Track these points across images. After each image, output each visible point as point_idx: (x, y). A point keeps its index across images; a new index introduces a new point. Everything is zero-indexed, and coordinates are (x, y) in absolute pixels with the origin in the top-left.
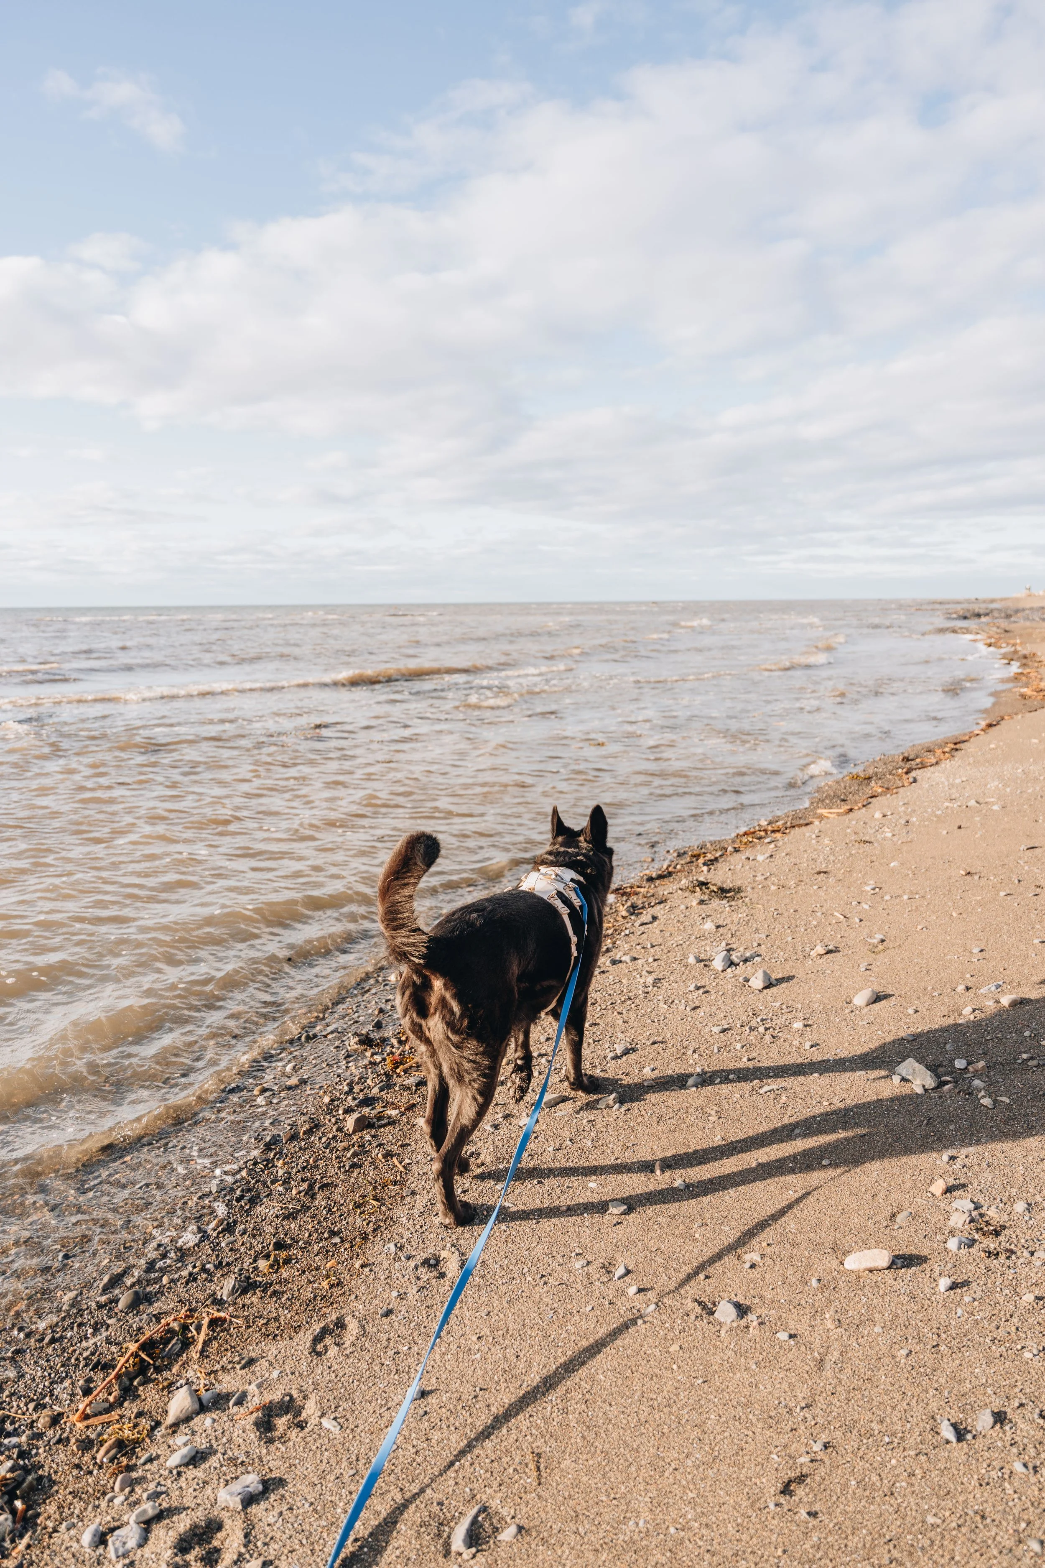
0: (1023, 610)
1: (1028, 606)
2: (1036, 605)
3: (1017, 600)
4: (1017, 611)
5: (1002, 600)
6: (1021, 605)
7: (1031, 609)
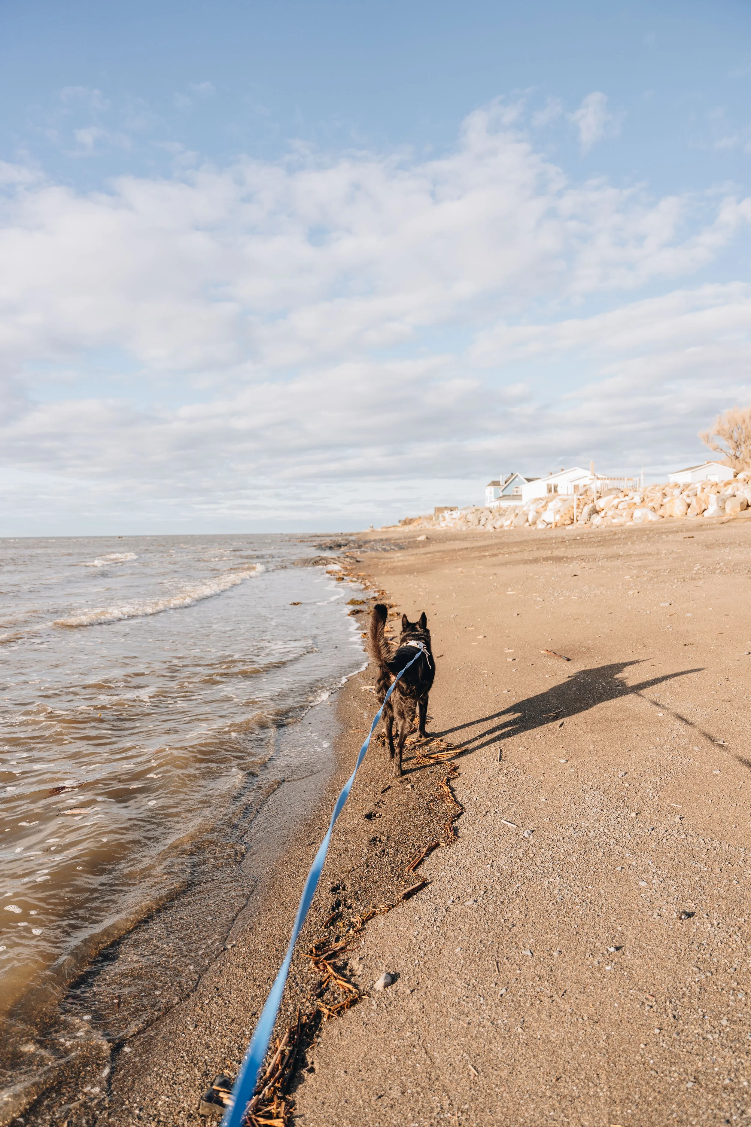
0: (370, 542)
1: (373, 538)
2: (378, 537)
3: (366, 534)
4: (366, 542)
5: (357, 534)
6: (368, 538)
7: (375, 541)
